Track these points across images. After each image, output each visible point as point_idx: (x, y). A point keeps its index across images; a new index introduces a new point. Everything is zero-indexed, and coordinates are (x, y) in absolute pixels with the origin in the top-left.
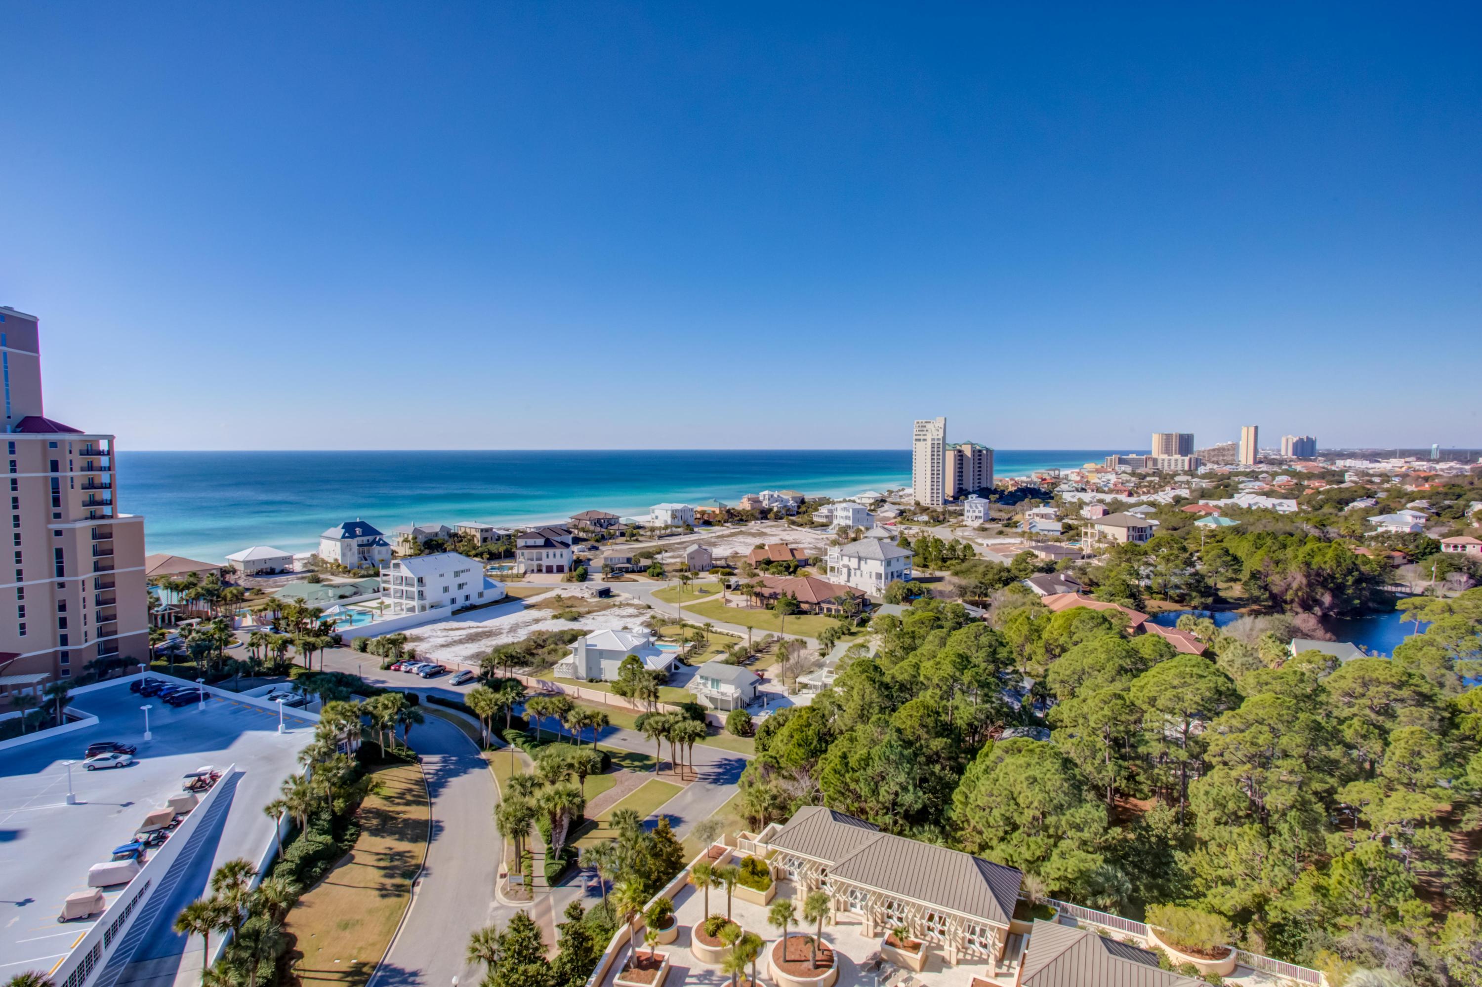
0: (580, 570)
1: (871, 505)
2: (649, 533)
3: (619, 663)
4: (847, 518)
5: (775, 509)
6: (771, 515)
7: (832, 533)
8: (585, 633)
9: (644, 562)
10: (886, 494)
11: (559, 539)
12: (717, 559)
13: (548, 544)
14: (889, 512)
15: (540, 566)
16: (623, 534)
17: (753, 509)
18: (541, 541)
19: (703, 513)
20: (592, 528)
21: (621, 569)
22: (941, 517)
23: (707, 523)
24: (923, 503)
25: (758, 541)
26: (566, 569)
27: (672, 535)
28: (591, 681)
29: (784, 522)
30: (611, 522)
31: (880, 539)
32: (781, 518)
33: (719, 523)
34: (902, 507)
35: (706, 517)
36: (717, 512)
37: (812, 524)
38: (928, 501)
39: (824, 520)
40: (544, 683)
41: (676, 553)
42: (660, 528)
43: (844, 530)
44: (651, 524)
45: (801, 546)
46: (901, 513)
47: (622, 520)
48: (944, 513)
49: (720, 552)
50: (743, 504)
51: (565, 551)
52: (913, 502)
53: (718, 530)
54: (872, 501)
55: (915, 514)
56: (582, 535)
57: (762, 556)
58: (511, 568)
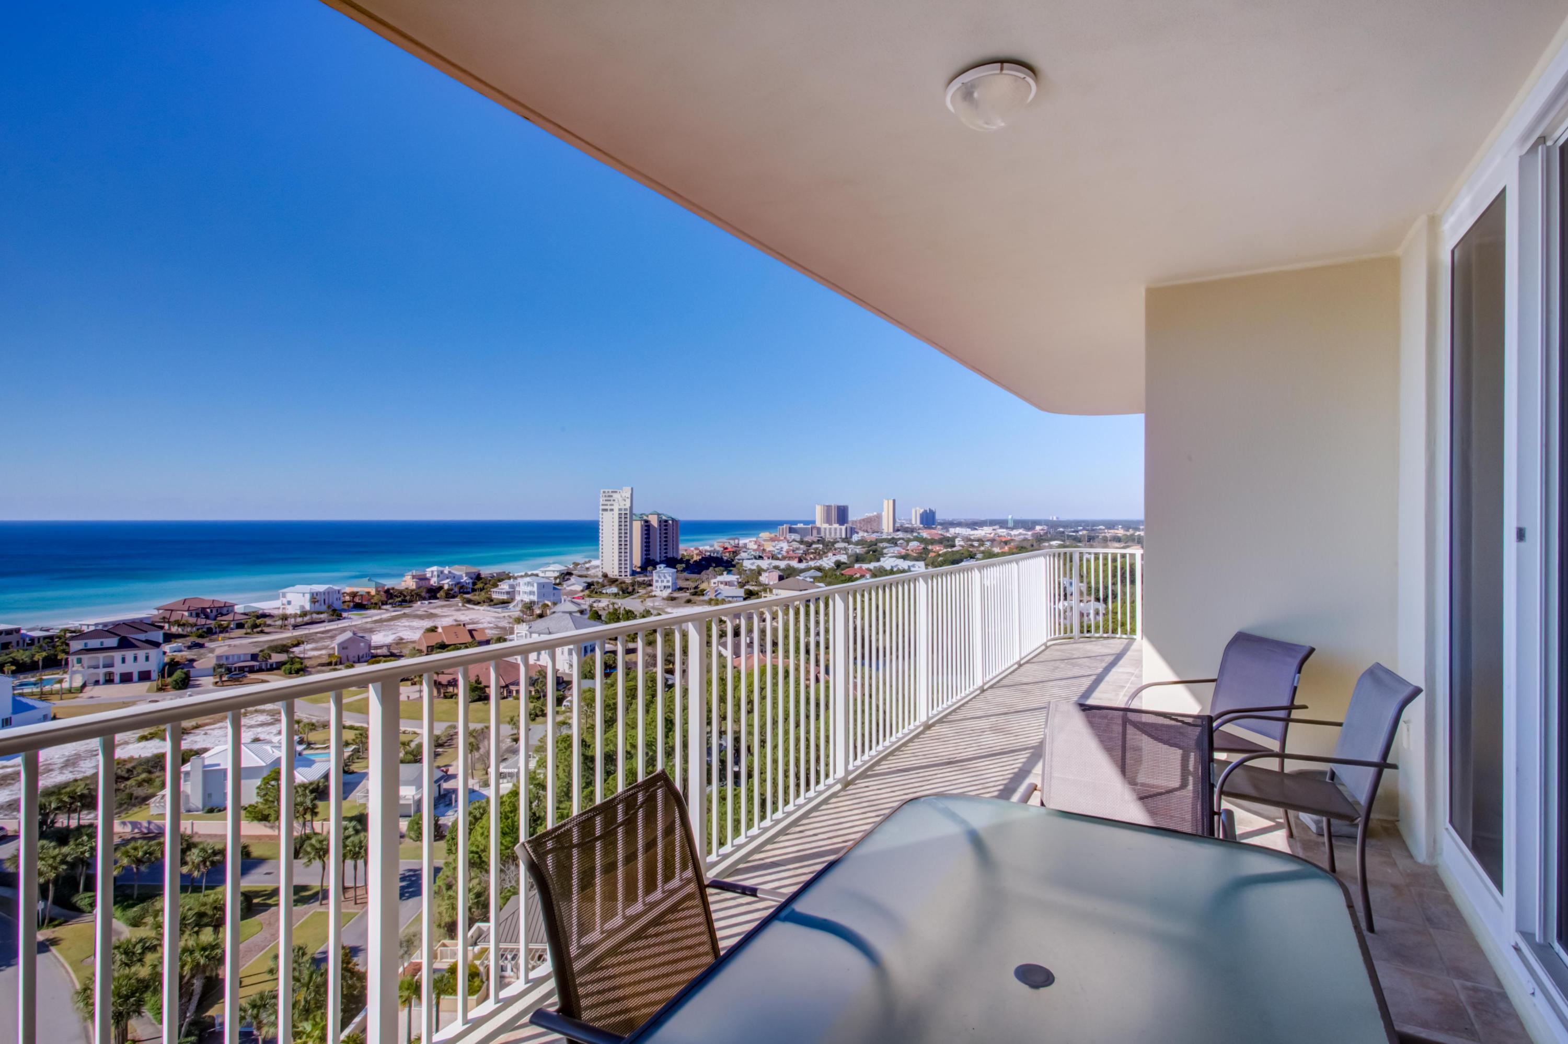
0: (178, 674)
1: (556, 578)
2: (279, 623)
3: (258, 782)
4: (532, 593)
5: (446, 587)
6: (441, 594)
7: (515, 610)
8: (199, 753)
9: (276, 658)
10: (571, 567)
11: (143, 636)
12: (376, 648)
13: (125, 644)
14: (575, 585)
15: (111, 674)
16: (240, 626)
17: (419, 587)
18: (113, 642)
19: (354, 595)
20: (193, 620)
21: (242, 669)
22: (630, 589)
23: (360, 607)
24: (610, 575)
25: (428, 624)
26: (154, 675)
27: (312, 623)
28: (211, 811)
29: (458, 601)
30: (223, 610)
31: (570, 613)
32: (454, 597)
33: (376, 606)
34: (589, 580)
35: (357, 600)
36: (373, 592)
37: (491, 602)
38: (616, 572)
39: (505, 597)
40: (134, 825)
41: (320, 645)
42: (295, 616)
43: (529, 607)
44: (281, 611)
45: (480, 626)
46: (589, 586)
47: (239, 608)
48: (633, 584)
49: (380, 638)
50: (408, 582)
51: (153, 653)
52: (600, 574)
53: (375, 614)
54: (557, 574)
55: (603, 586)
56: (175, 629)
57: (434, 640)
58: (60, 681)
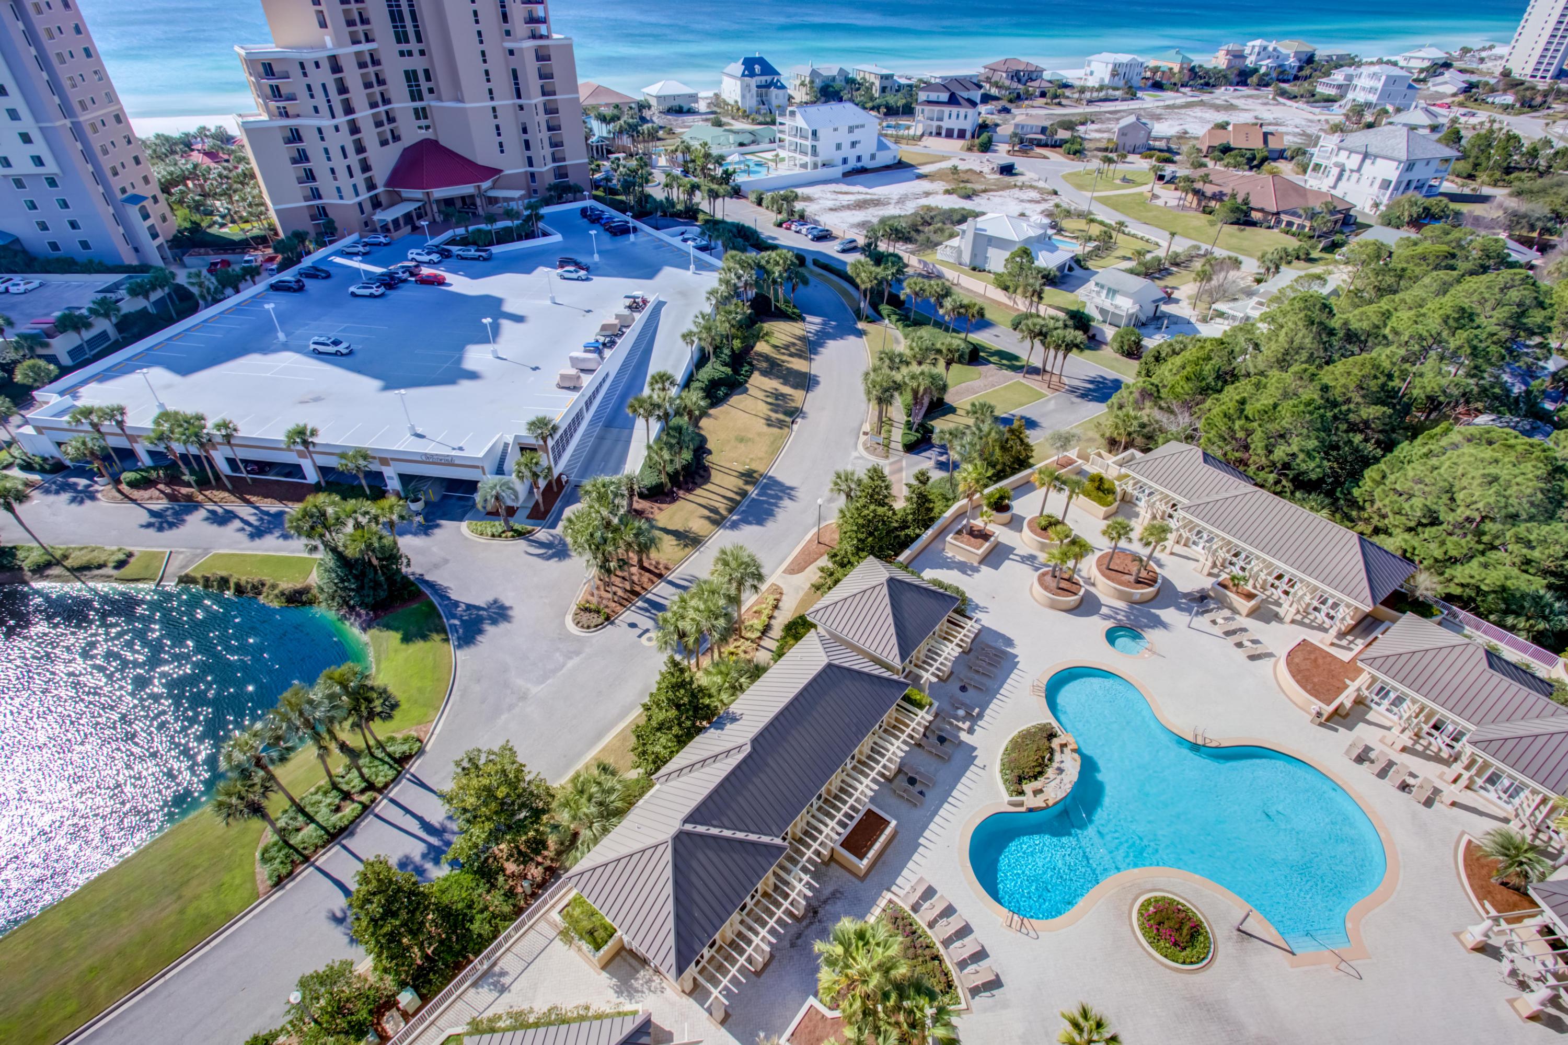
0: (984, 136)
1: (1422, 70)
2: (1076, 96)
3: (1007, 254)
4: (1372, 90)
5: (1263, 70)
6: (1254, 79)
7: (1337, 114)
8: (977, 215)
9: (1063, 134)
10: (1456, 54)
11: (965, 94)
12: (1156, 139)
13: (953, 100)
14: (1449, 83)
15: (939, 128)
16: (1043, 95)
17: (1229, 67)
18: (944, 97)
19: (1155, 70)
20: (1007, 83)
21: (1031, 141)
22: (1539, 99)
23: (1158, 86)
24: (1516, 74)
25: (1221, 117)
26: (968, 135)
27: (1106, 100)
28: (974, 269)
29: (1269, 92)
30: (1032, 75)
31: (1413, 128)
32: (1267, 85)
33: (1175, 87)
34: (1474, 78)
35: (1158, 77)
36: (1176, 69)
37: (1312, 97)
38: (1529, 70)
39: (1333, 92)
40: (925, 264)
41: (1104, 126)
42: (1092, 89)
43: (1358, 110)
44: (1082, 83)
45: (1281, 129)
46: (1470, 87)
47: (1047, 75)
48: (1546, 94)
49: (1164, 129)
50: (1218, 60)
51: (971, 112)
52: (1498, 71)
53: (1169, 97)
54: (1426, 64)
55: (1493, 90)
56: (994, 91)
57: (1220, 139)
58: (908, 128)
